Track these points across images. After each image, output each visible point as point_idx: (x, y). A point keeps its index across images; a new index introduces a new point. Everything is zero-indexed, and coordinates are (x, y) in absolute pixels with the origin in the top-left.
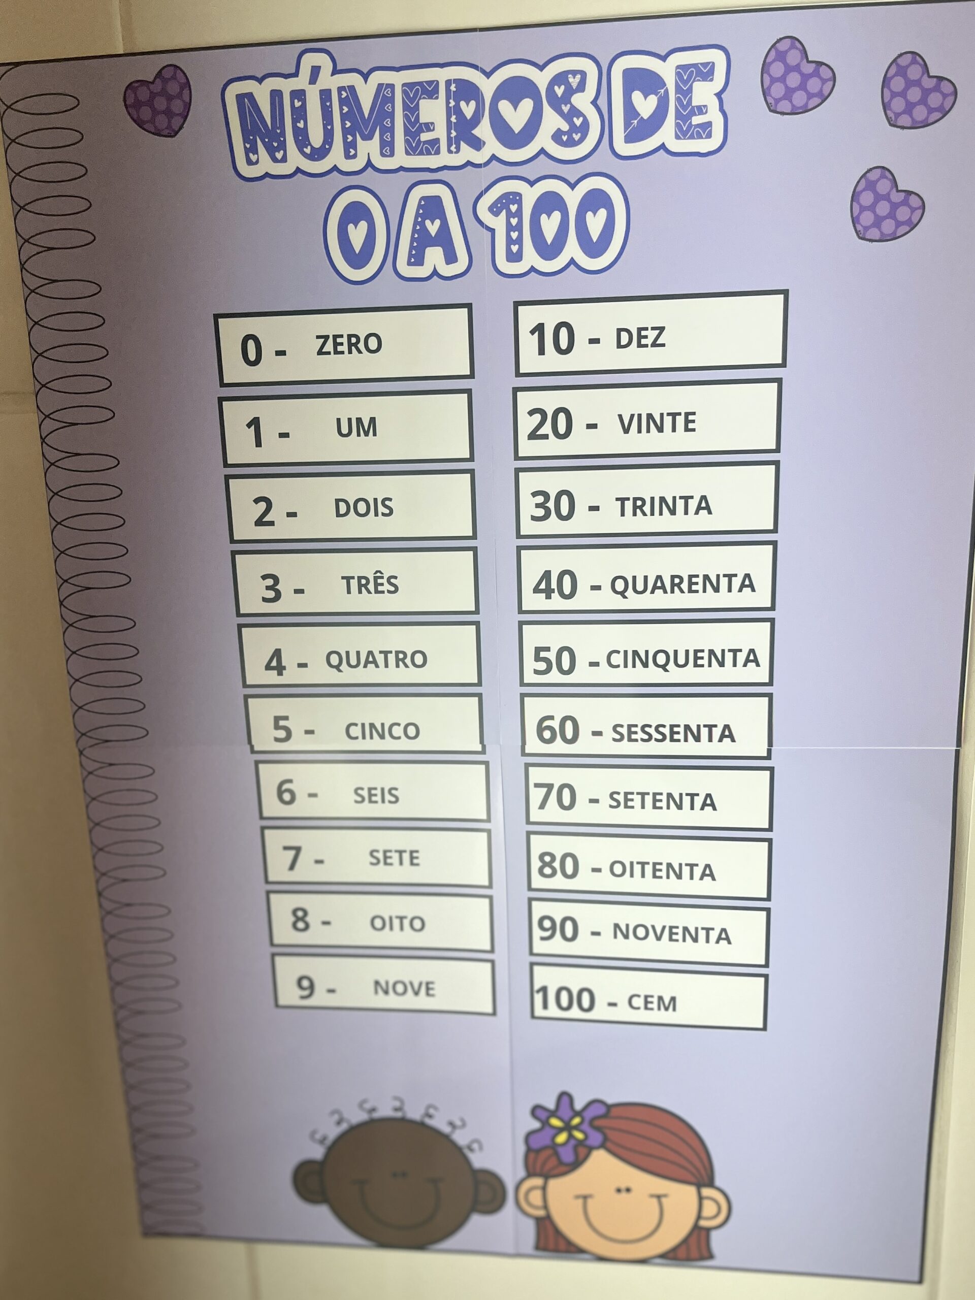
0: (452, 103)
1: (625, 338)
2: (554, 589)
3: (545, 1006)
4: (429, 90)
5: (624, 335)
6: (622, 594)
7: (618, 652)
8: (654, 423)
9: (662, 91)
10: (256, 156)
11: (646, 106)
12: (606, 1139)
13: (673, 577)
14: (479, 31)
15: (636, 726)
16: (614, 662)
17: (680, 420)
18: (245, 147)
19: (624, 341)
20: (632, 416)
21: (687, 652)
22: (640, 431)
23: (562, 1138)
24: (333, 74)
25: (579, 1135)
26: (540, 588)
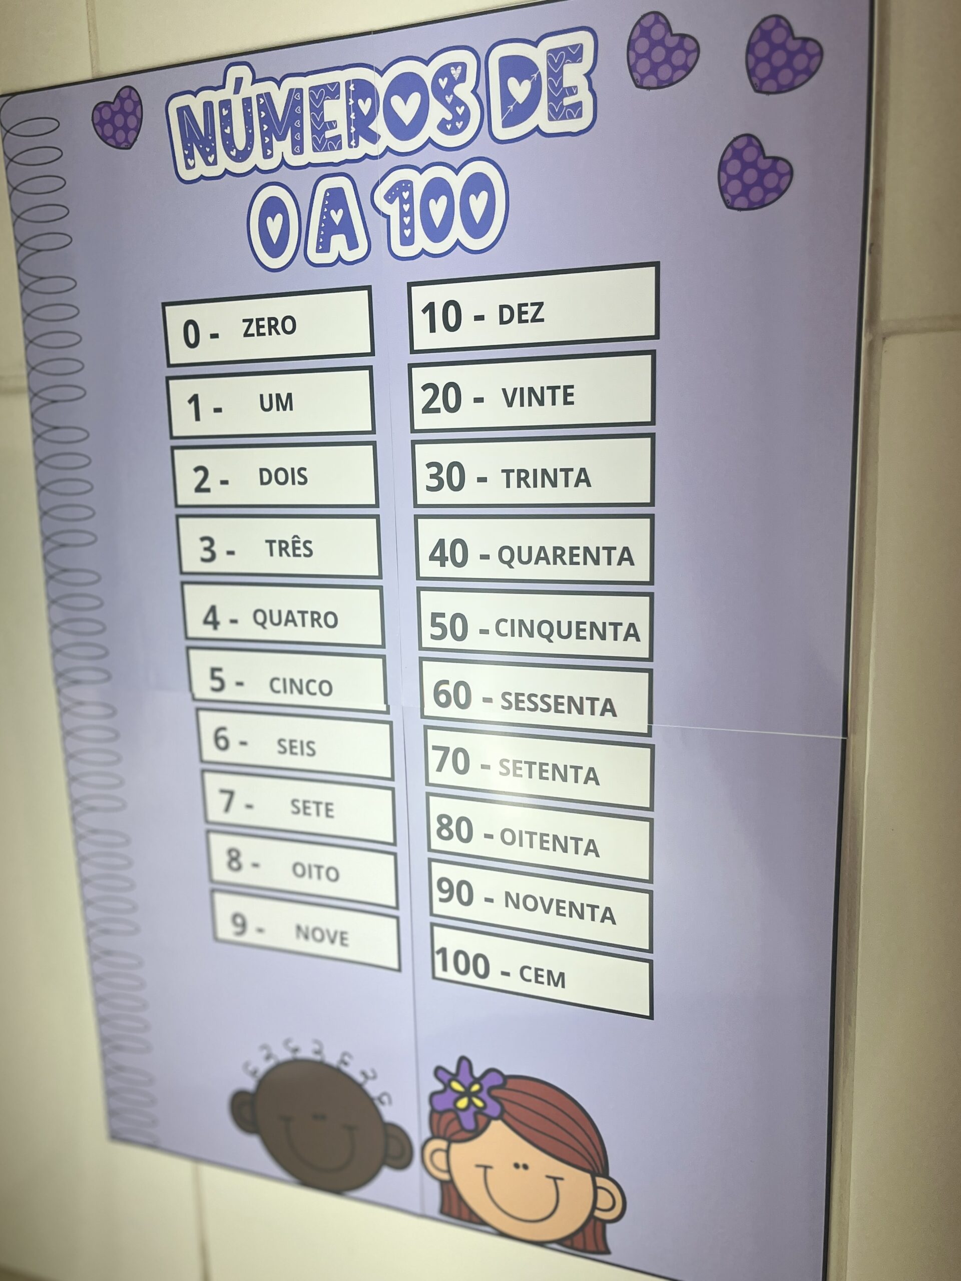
0: (351, 102)
1: (507, 314)
2: (447, 557)
3: (445, 968)
4: (332, 91)
5: (506, 312)
6: (509, 563)
7: (506, 621)
8: (534, 396)
9: (535, 75)
10: (193, 160)
11: (520, 91)
12: (503, 1110)
13: (555, 549)
14: (374, 34)
15: (523, 695)
16: (502, 631)
17: (560, 393)
18: (184, 154)
19: (506, 317)
20: (515, 390)
21: (570, 623)
22: (522, 405)
23: (463, 1103)
24: (253, 84)
25: (479, 1103)
26: (436, 555)
